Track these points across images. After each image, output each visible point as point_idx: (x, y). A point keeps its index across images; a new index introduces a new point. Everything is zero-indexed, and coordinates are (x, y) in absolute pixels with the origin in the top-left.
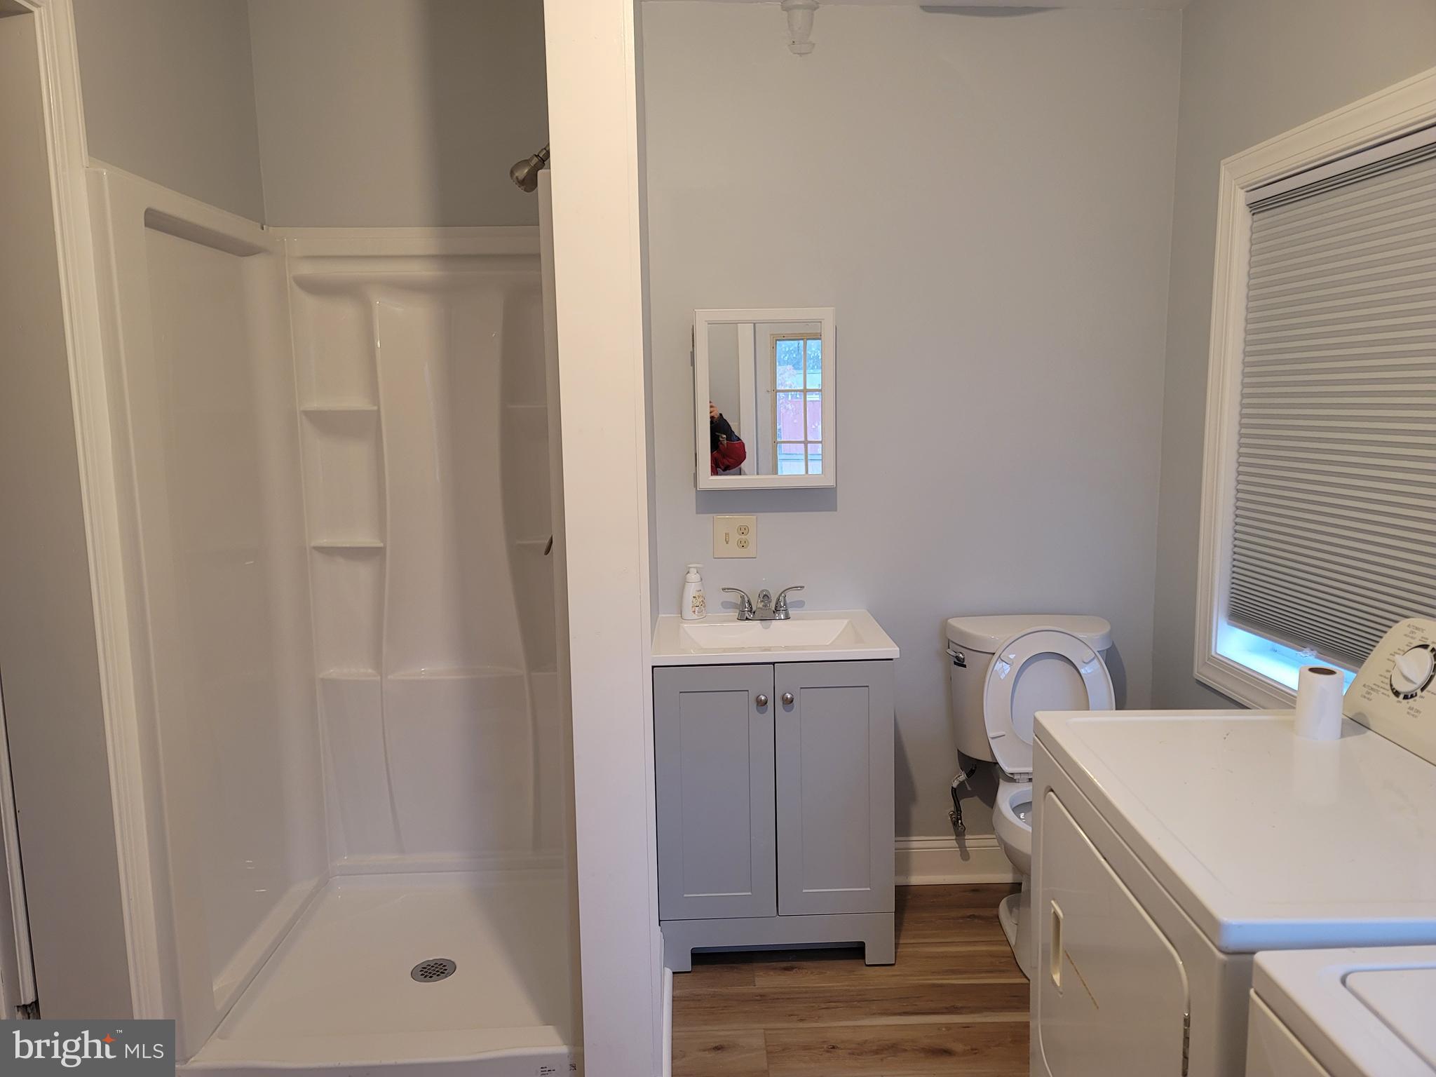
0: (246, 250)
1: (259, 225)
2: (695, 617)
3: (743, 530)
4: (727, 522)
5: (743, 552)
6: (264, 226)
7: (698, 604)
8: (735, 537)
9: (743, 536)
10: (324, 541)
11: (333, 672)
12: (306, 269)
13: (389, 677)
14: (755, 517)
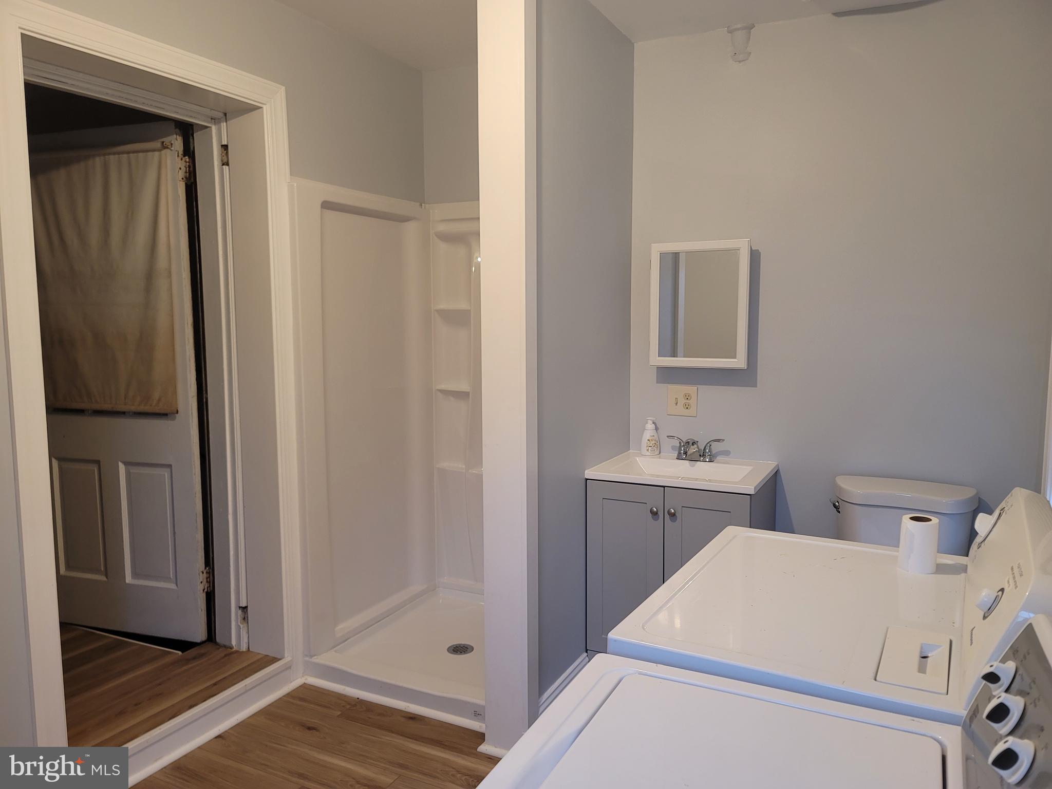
0: (405, 219)
1: (419, 204)
2: (648, 453)
3: (687, 397)
4: (678, 390)
5: (686, 412)
6: (423, 205)
7: (651, 445)
8: (682, 401)
9: (688, 401)
10: (443, 387)
11: (445, 465)
12: (442, 228)
13: (470, 471)
14: (696, 388)
